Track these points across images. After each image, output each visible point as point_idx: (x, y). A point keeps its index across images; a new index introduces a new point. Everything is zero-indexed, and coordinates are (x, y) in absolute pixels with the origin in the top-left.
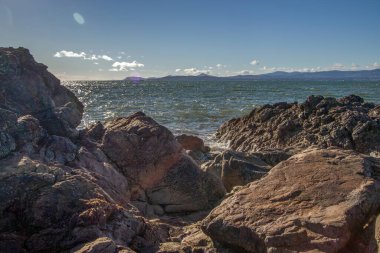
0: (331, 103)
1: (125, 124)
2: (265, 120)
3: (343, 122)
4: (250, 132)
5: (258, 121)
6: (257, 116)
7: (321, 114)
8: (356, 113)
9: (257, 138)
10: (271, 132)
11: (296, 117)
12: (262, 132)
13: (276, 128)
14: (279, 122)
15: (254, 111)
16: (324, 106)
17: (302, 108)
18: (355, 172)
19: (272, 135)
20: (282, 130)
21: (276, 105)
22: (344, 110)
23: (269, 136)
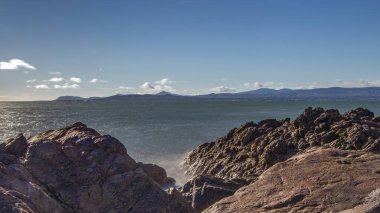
0: (333, 116)
1: (58, 137)
2: (247, 141)
3: (349, 139)
4: (228, 158)
5: (239, 144)
6: (237, 138)
7: (320, 130)
8: (365, 128)
9: (238, 166)
10: (256, 157)
11: (289, 135)
12: (244, 158)
13: (262, 150)
14: (266, 143)
15: (233, 131)
16: (325, 120)
17: (297, 124)
18: (373, 171)
19: (257, 160)
20: (270, 153)
21: (262, 123)
22: (350, 125)
23: (254, 162)
